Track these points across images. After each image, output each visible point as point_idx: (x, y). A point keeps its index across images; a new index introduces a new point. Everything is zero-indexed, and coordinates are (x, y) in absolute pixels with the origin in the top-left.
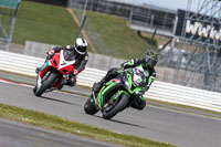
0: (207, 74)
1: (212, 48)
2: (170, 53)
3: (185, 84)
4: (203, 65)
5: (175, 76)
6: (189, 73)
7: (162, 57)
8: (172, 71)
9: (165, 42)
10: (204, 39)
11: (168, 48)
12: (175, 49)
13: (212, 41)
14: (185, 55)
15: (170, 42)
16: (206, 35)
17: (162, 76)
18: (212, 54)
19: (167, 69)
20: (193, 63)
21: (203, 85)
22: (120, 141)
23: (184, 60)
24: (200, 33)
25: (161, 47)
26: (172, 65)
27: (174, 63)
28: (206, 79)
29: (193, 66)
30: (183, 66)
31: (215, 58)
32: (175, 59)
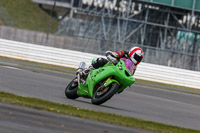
0: (103, 41)
1: (107, 17)
2: (69, 23)
4: (99, 32)
7: (62, 27)
8: (71, 39)
9: (64, 13)
10: (99, 9)
11: (66, 19)
12: (73, 20)
13: (106, 10)
14: (83, 24)
15: (68, 13)
16: (101, 6)
17: (62, 44)
18: (106, 23)
19: (67, 38)
20: (90, 31)
21: (100, 51)
22: (25, 103)
23: (81, 29)
24: (95, 4)
25: (60, 17)
26: (71, 33)
27: (73, 32)
28: (102, 45)
29: (90, 34)
30: (81, 34)
31: (110, 25)
32: (74, 28)
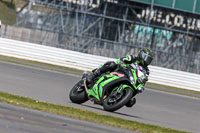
0: (61, 34)
1: (65, 10)
2: (27, 15)
3: (41, 43)
4: (57, 25)
5: (32, 36)
6: (44, 33)
7: (20, 19)
8: (29, 31)
9: (22, 5)
10: (57, 2)
11: (25, 11)
12: (31, 12)
13: (65, 3)
14: (41, 17)
15: (27, 5)
17: (20, 35)
18: (65, 16)
19: (25, 29)
20: (48, 24)
21: (57, 44)
23: (39, 21)
25: (19, 9)
26: (29, 26)
27: (31, 24)
28: (60, 38)
29: (48, 26)
30: (39, 27)
31: (68, 18)
32: (32, 20)
